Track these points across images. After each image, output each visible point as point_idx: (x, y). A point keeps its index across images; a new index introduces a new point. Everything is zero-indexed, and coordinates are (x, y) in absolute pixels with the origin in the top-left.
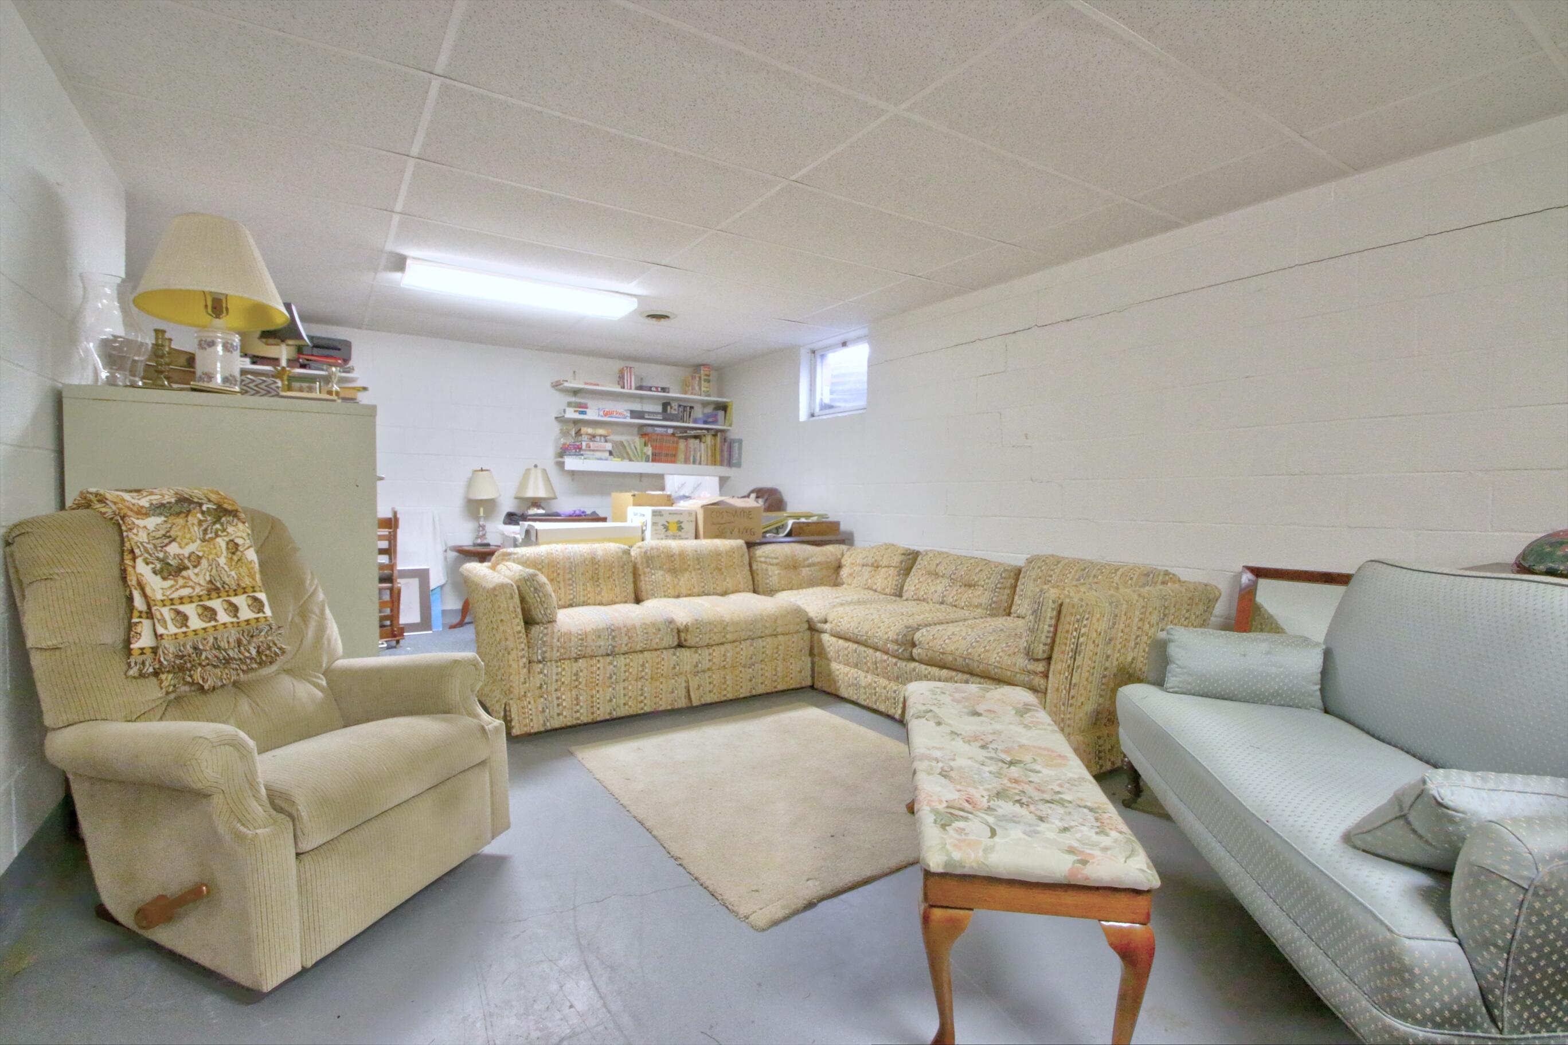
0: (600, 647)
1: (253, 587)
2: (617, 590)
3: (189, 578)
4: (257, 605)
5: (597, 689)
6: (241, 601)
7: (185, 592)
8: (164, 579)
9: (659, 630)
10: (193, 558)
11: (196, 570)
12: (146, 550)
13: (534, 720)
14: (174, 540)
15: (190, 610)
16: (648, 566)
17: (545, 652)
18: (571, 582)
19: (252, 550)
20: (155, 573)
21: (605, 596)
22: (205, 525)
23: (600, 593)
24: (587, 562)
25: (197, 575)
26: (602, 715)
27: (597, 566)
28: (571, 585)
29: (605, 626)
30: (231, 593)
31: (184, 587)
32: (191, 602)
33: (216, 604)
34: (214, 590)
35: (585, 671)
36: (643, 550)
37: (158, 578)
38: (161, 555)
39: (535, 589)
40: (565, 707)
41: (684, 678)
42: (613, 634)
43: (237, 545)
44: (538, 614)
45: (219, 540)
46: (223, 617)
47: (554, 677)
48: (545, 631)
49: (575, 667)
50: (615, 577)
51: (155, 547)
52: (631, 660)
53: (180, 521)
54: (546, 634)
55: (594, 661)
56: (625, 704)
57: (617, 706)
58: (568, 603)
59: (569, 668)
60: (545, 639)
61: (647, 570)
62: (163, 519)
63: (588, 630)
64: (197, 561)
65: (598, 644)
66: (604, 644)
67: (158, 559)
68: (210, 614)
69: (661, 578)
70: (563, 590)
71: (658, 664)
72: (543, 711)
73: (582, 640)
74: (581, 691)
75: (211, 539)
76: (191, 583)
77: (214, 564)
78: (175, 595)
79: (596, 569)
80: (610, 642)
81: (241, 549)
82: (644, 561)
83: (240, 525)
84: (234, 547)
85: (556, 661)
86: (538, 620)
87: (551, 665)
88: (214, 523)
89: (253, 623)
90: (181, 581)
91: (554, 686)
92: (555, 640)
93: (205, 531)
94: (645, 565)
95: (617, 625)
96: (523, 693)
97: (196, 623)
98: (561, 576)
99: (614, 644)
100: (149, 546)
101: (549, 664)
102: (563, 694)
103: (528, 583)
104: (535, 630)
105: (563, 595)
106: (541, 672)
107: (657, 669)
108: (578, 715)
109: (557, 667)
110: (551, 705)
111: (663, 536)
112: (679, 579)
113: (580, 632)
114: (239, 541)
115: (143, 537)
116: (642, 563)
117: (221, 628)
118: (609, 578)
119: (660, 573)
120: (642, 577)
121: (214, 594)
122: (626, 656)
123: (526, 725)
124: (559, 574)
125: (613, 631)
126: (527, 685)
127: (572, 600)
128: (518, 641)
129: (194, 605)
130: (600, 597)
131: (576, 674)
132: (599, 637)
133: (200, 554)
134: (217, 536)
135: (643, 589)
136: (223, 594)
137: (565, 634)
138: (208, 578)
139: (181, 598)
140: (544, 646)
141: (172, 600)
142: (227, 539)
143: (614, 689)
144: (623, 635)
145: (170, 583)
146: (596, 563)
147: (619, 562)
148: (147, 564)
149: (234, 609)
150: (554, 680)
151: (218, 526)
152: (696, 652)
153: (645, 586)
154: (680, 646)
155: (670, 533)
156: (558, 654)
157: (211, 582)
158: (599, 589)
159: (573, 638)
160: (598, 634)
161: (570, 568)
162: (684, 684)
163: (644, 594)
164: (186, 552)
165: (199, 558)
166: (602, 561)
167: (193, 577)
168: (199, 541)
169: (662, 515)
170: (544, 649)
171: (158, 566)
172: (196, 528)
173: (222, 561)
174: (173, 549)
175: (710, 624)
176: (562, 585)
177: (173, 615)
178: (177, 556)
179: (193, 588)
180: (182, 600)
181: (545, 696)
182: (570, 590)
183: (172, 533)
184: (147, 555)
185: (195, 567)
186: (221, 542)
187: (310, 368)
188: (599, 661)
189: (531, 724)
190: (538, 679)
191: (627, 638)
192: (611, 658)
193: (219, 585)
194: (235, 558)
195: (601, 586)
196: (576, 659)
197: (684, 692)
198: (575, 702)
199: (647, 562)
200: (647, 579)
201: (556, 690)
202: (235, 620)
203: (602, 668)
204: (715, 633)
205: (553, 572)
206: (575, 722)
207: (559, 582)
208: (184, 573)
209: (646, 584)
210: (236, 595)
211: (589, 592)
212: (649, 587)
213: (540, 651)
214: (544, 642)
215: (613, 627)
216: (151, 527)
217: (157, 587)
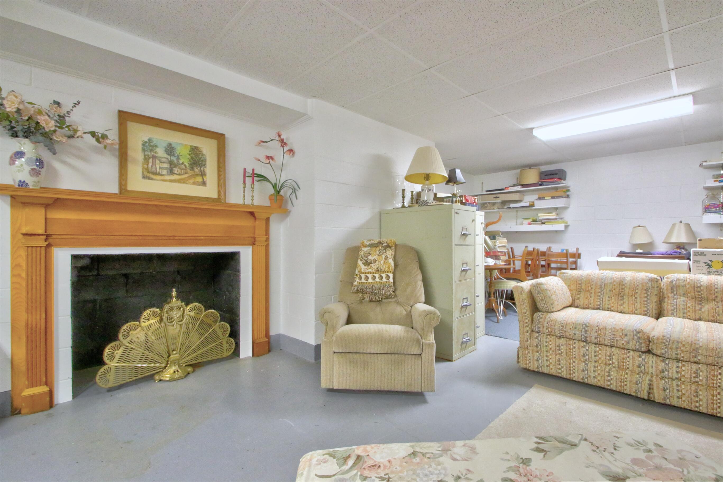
0: (575, 334)
1: (388, 271)
2: (638, 305)
3: (372, 266)
4: (388, 277)
5: (574, 360)
6: (384, 275)
7: (370, 270)
8: (365, 266)
9: (626, 335)
10: (375, 260)
11: (374, 264)
12: (362, 257)
13: (531, 362)
14: (371, 255)
15: (370, 276)
16: (672, 292)
17: (539, 328)
18: (599, 294)
19: (391, 259)
20: (363, 264)
21: (626, 307)
22: (381, 250)
23: (622, 305)
24: (615, 283)
25: (374, 266)
26: (576, 377)
27: (623, 287)
28: (600, 296)
29: (582, 322)
30: (382, 272)
31: (370, 269)
32: (371, 274)
33: (377, 275)
34: (378, 271)
35: (565, 346)
36: (670, 280)
37: (364, 265)
38: (366, 259)
39: (539, 292)
40: (551, 363)
41: (648, 377)
42: (587, 329)
43: (387, 257)
44: (540, 305)
45: (383, 255)
46: (377, 280)
47: (545, 344)
48: (541, 316)
49: (558, 342)
50: (637, 296)
51: (365, 256)
52: (600, 350)
53: (374, 249)
54: (541, 318)
55: (572, 342)
56: (594, 377)
57: (589, 377)
58: (597, 307)
59: (553, 342)
60: (540, 320)
61: (671, 295)
62: (370, 248)
63: (569, 322)
64: (375, 261)
65: (574, 332)
66: (578, 334)
67: (365, 260)
68: (374, 278)
69: (682, 303)
70: (593, 298)
71: (623, 359)
72: (537, 360)
73: (563, 326)
74: (563, 358)
75: (381, 255)
76: (372, 268)
77: (380, 262)
78: (367, 271)
79: (622, 289)
80: (583, 333)
81: (388, 258)
82: (669, 288)
83: (391, 251)
84: (386, 258)
85: (547, 335)
86: (540, 310)
87: (543, 336)
88: (384, 250)
89: (385, 283)
90: (369, 267)
91: (545, 349)
92: (546, 323)
93: (380, 253)
94: (670, 291)
95: (591, 324)
96: (526, 346)
97: (370, 280)
98: (593, 289)
99: (586, 335)
100: (363, 256)
101: (542, 335)
102: (551, 355)
103: (534, 288)
104: (537, 315)
105: (592, 301)
106: (537, 338)
107: (623, 362)
108: (560, 371)
109: (546, 338)
110: (542, 358)
111: (706, 272)
112: (703, 307)
113: (563, 322)
114: (388, 256)
115: (362, 253)
116: (667, 289)
117: (375, 283)
118: (632, 296)
119: (683, 299)
120: (666, 300)
121: (377, 272)
122: (597, 346)
123: (526, 364)
124: (592, 288)
125: (587, 326)
126: (529, 342)
127: (599, 305)
128: (524, 318)
129: (371, 275)
130: (622, 307)
131: (559, 346)
132: (575, 328)
133: (377, 259)
134: (383, 254)
135: (665, 308)
136: (380, 272)
137: (553, 320)
138: (377, 267)
139: (368, 272)
140: (539, 324)
141: (366, 272)
142: (385, 255)
143: (586, 364)
144: (594, 331)
145: (366, 267)
146: (623, 285)
147: (643, 286)
148: (361, 261)
149: (381, 278)
150: (544, 346)
151: (384, 251)
152: (663, 361)
153: (667, 306)
154: (649, 351)
155: (713, 269)
156: (547, 331)
157: (377, 268)
158: (622, 302)
159: (557, 324)
160: (575, 326)
161: (601, 286)
162: (647, 382)
163: (665, 312)
164: (373, 258)
165: (376, 260)
166: (628, 284)
167: (373, 266)
168: (377, 255)
169: (705, 255)
170: (539, 326)
171: (364, 262)
172: (377, 251)
173: (382, 262)
174: (370, 257)
175: (678, 342)
176: (593, 295)
177: (365, 277)
178: (370, 259)
179: (372, 269)
180: (368, 273)
181: (540, 352)
182: (597, 299)
183: (371, 253)
184: (361, 259)
185: (374, 263)
186: (383, 256)
187: (543, 185)
188: (575, 343)
189: (529, 365)
190: (535, 342)
191: (596, 334)
192: (585, 343)
193: (379, 270)
194: (386, 261)
195: (624, 300)
196: (560, 337)
197: (647, 388)
198: (558, 363)
199: (672, 289)
200: (669, 301)
201: (547, 351)
202: (381, 281)
203: (577, 348)
204: (683, 352)
205: (588, 287)
206: (557, 375)
207: (591, 293)
208: (371, 265)
209: (668, 305)
210: (383, 273)
211: (613, 303)
212: (670, 308)
213: (537, 326)
214: (540, 322)
215: (587, 324)
216: (365, 251)
217: (363, 268)
